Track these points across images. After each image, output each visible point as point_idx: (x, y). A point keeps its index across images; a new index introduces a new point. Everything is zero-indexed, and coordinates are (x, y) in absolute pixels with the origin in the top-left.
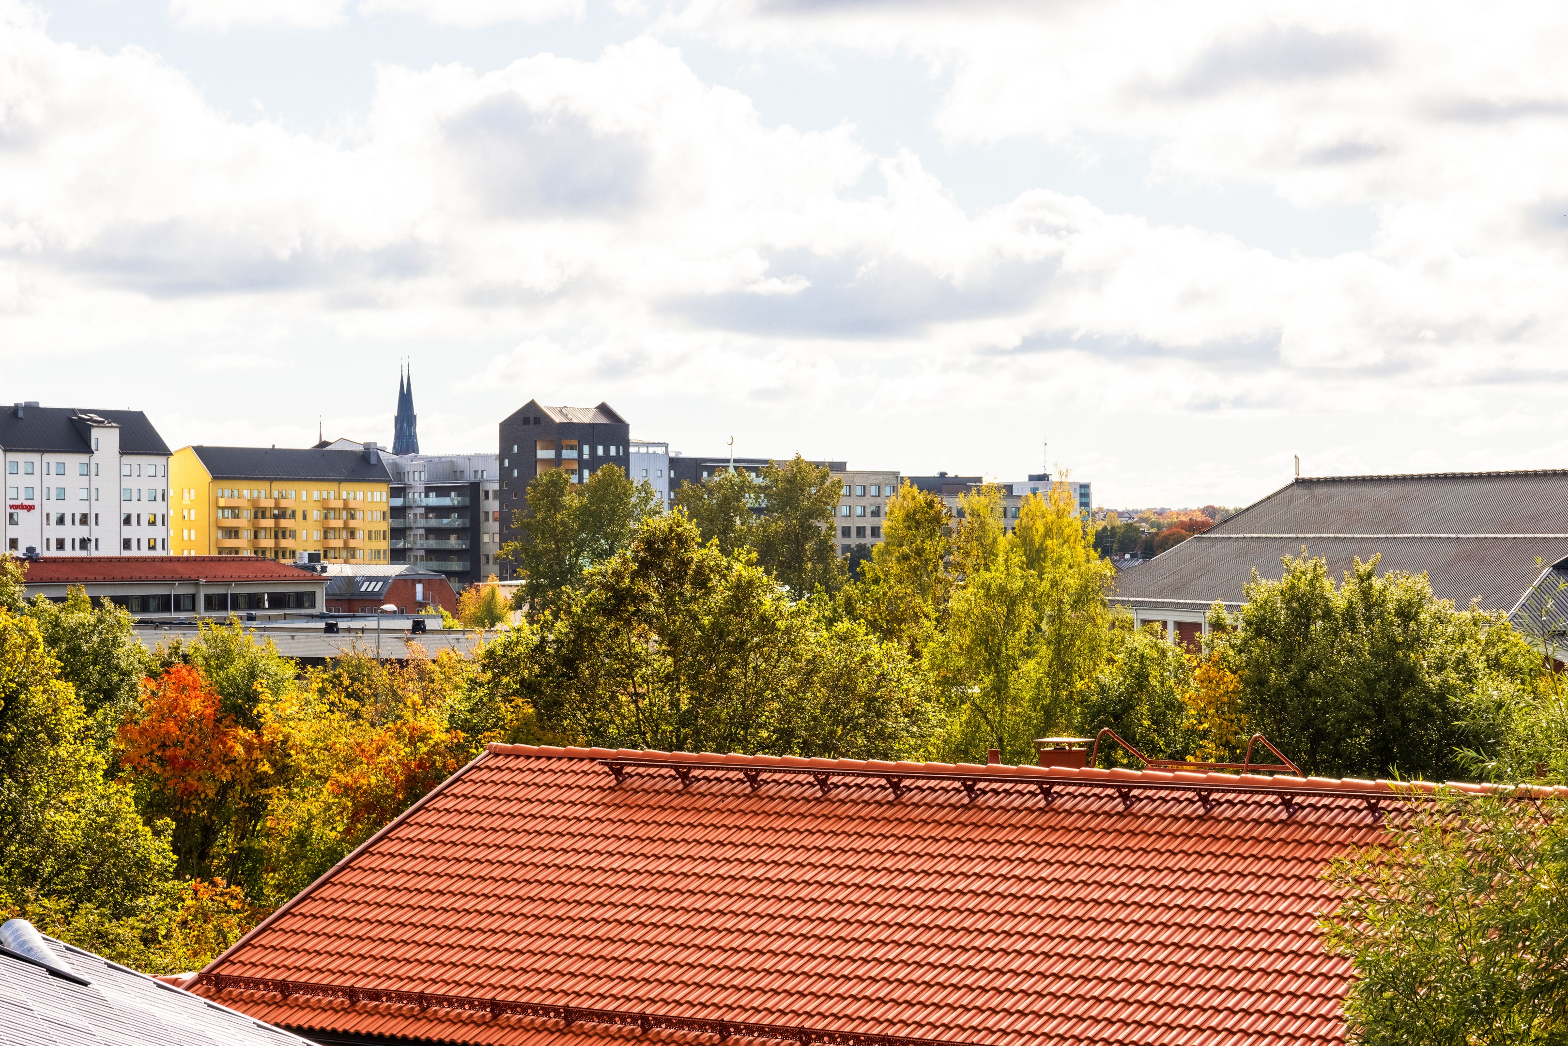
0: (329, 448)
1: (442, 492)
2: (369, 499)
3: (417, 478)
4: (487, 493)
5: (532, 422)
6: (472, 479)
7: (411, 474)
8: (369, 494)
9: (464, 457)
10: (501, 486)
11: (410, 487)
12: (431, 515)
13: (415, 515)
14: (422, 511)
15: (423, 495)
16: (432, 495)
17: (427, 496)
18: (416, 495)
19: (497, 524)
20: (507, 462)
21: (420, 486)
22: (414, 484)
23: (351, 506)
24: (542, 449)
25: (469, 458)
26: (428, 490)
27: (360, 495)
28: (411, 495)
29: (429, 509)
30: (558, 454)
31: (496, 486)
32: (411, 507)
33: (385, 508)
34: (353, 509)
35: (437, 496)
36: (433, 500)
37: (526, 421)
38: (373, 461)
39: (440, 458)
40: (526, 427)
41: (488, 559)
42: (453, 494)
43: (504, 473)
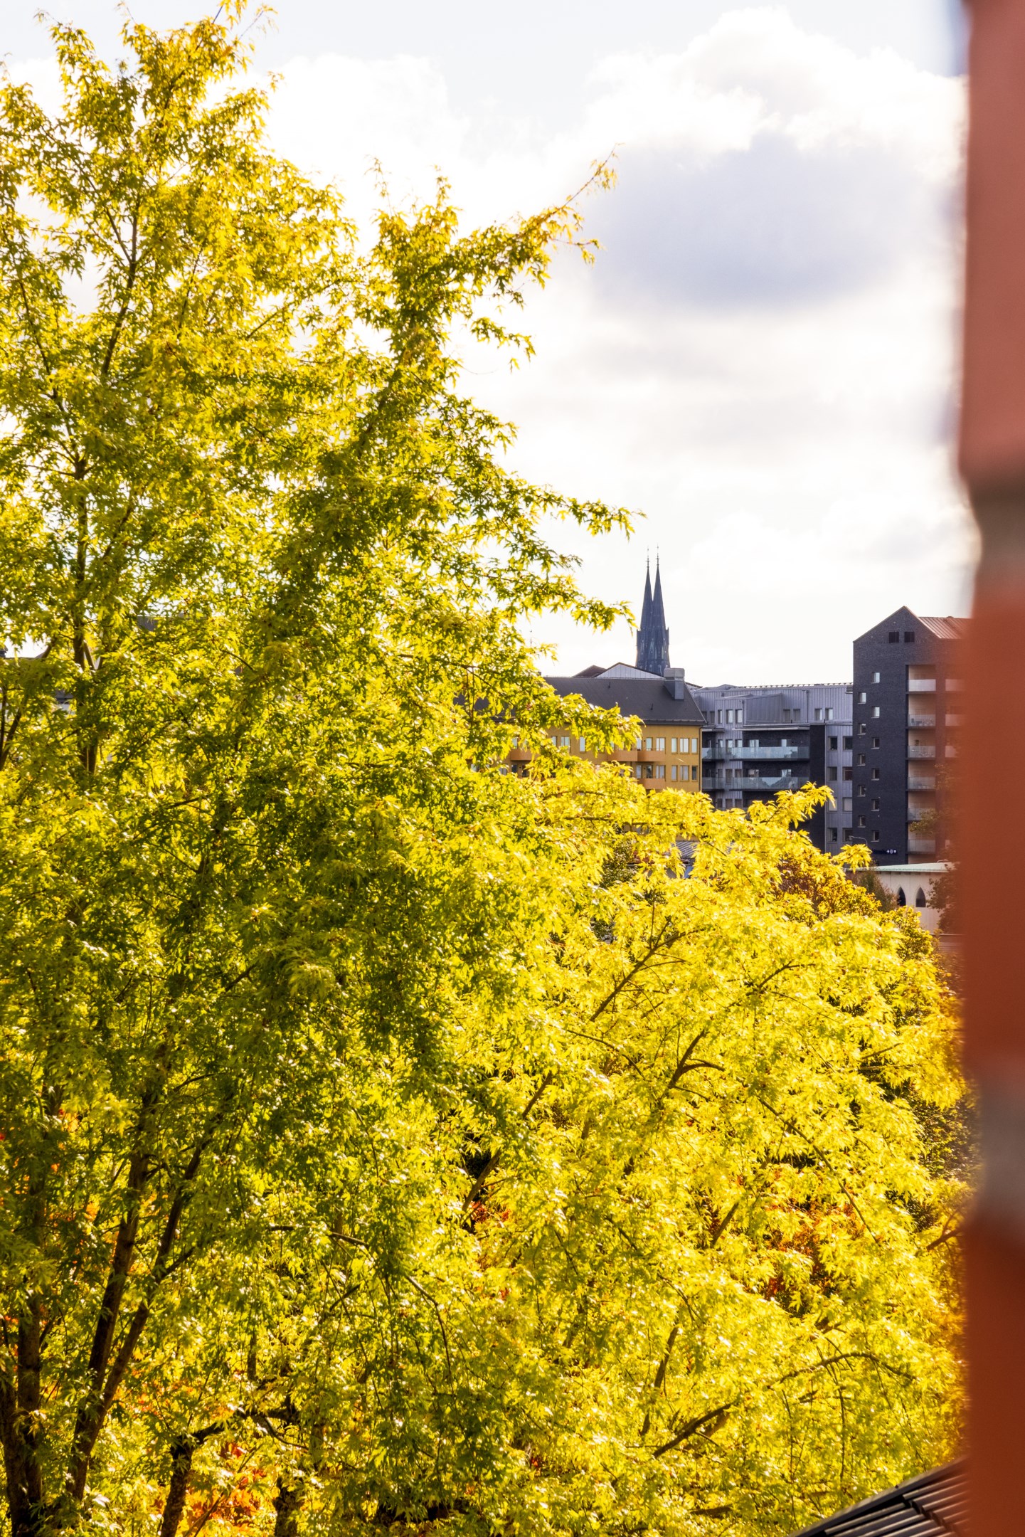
0: (602, 676)
1: (769, 738)
2: (674, 750)
3: (731, 719)
4: (834, 741)
5: (902, 638)
6: (812, 721)
7: (722, 714)
8: (674, 741)
9: (799, 689)
10: (855, 731)
11: (722, 732)
12: (752, 772)
13: (729, 771)
14: (740, 765)
15: (740, 743)
16: (754, 743)
17: (746, 744)
18: (731, 744)
19: (849, 784)
20: (864, 696)
21: (737, 731)
22: (727, 727)
23: (649, 759)
24: (917, 678)
25: (807, 691)
26: (748, 737)
27: (660, 744)
28: (722, 744)
29: (749, 764)
30: (940, 685)
31: (849, 731)
32: (722, 761)
33: (696, 762)
34: (651, 763)
35: (761, 745)
36: (756, 751)
37: (893, 638)
38: (679, 694)
39: (765, 690)
40: (893, 646)
41: (835, 834)
42: (784, 742)
43: (860, 713)
